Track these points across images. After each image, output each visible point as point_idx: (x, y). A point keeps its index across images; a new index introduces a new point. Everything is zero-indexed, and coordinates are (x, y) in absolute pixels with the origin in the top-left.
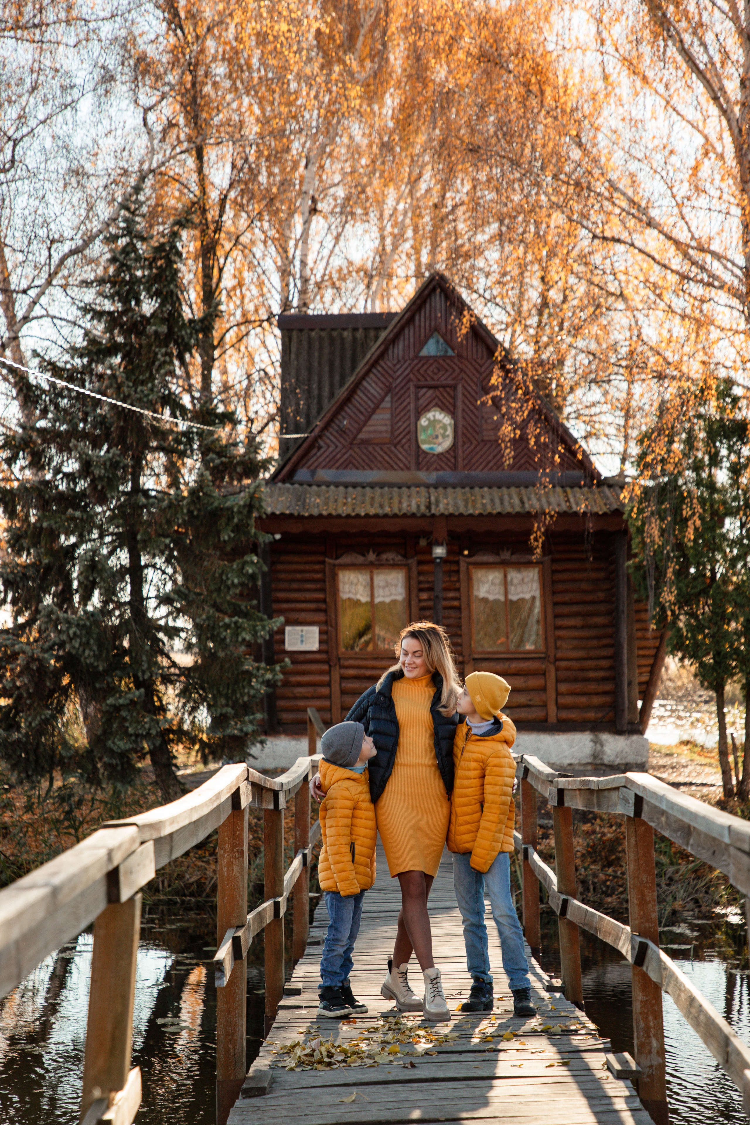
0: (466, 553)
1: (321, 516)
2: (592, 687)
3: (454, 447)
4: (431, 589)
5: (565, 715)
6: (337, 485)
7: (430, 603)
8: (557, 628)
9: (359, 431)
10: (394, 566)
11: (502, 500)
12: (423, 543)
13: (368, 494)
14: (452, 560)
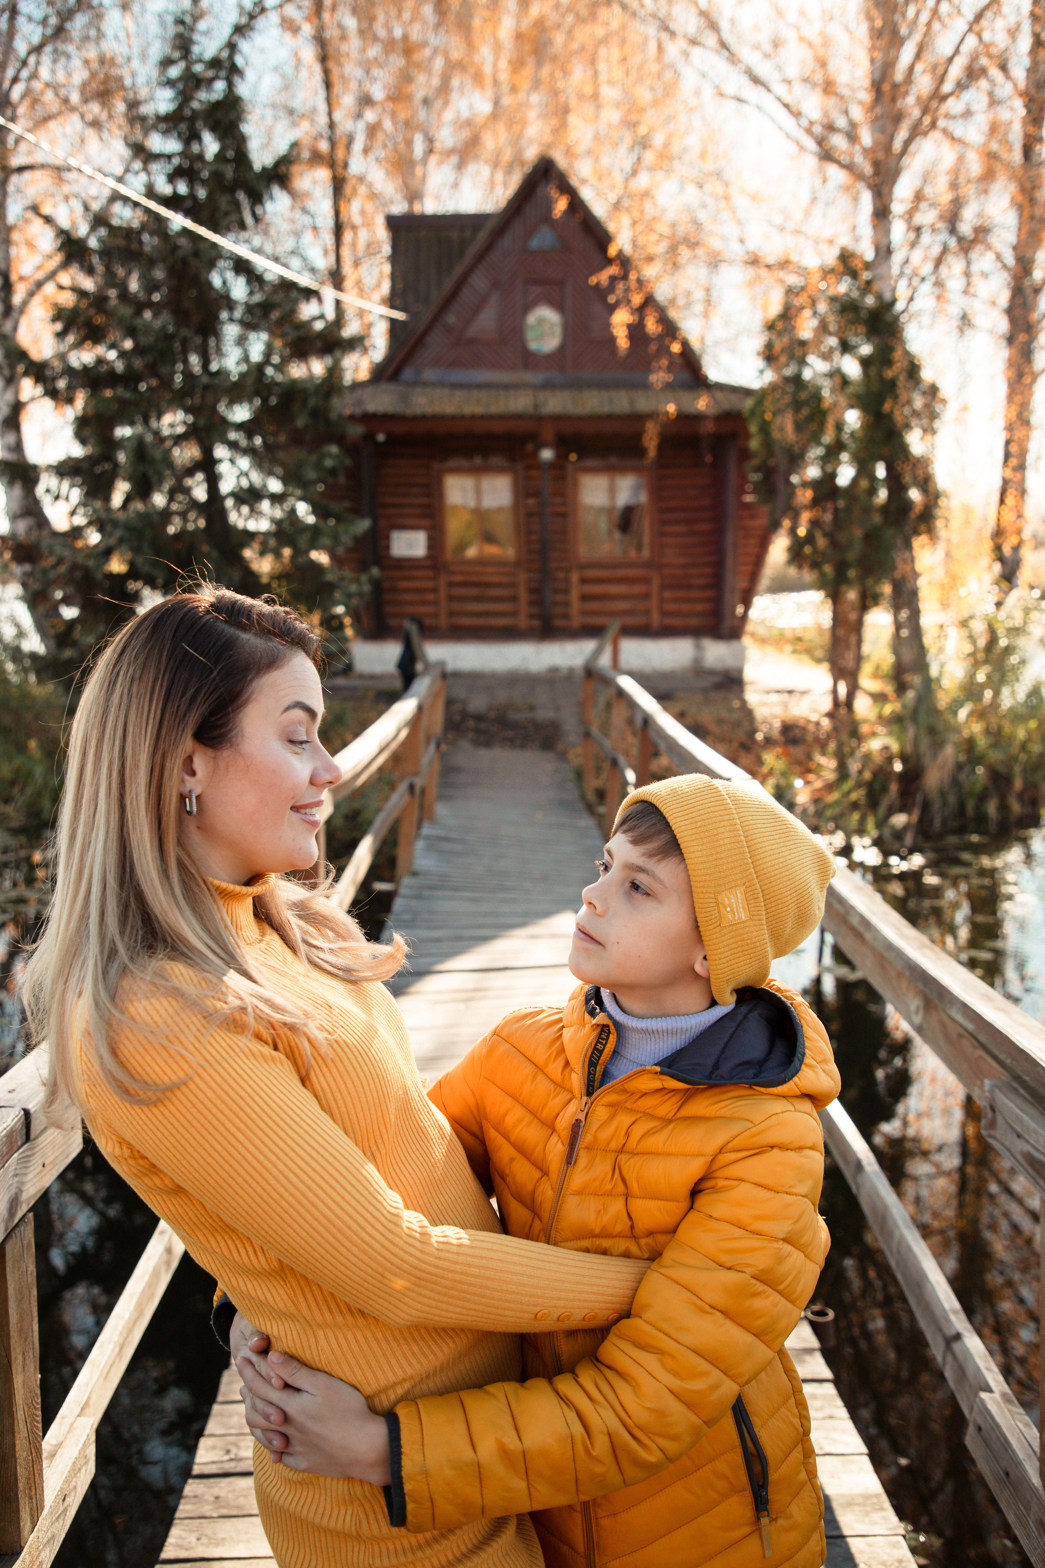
0: (573, 458)
1: (424, 417)
2: (695, 594)
4: (536, 494)
5: (669, 621)
6: (442, 384)
7: (537, 509)
8: (663, 534)
9: (466, 327)
10: (499, 470)
11: (611, 402)
12: (530, 447)
13: (475, 393)
14: (558, 466)
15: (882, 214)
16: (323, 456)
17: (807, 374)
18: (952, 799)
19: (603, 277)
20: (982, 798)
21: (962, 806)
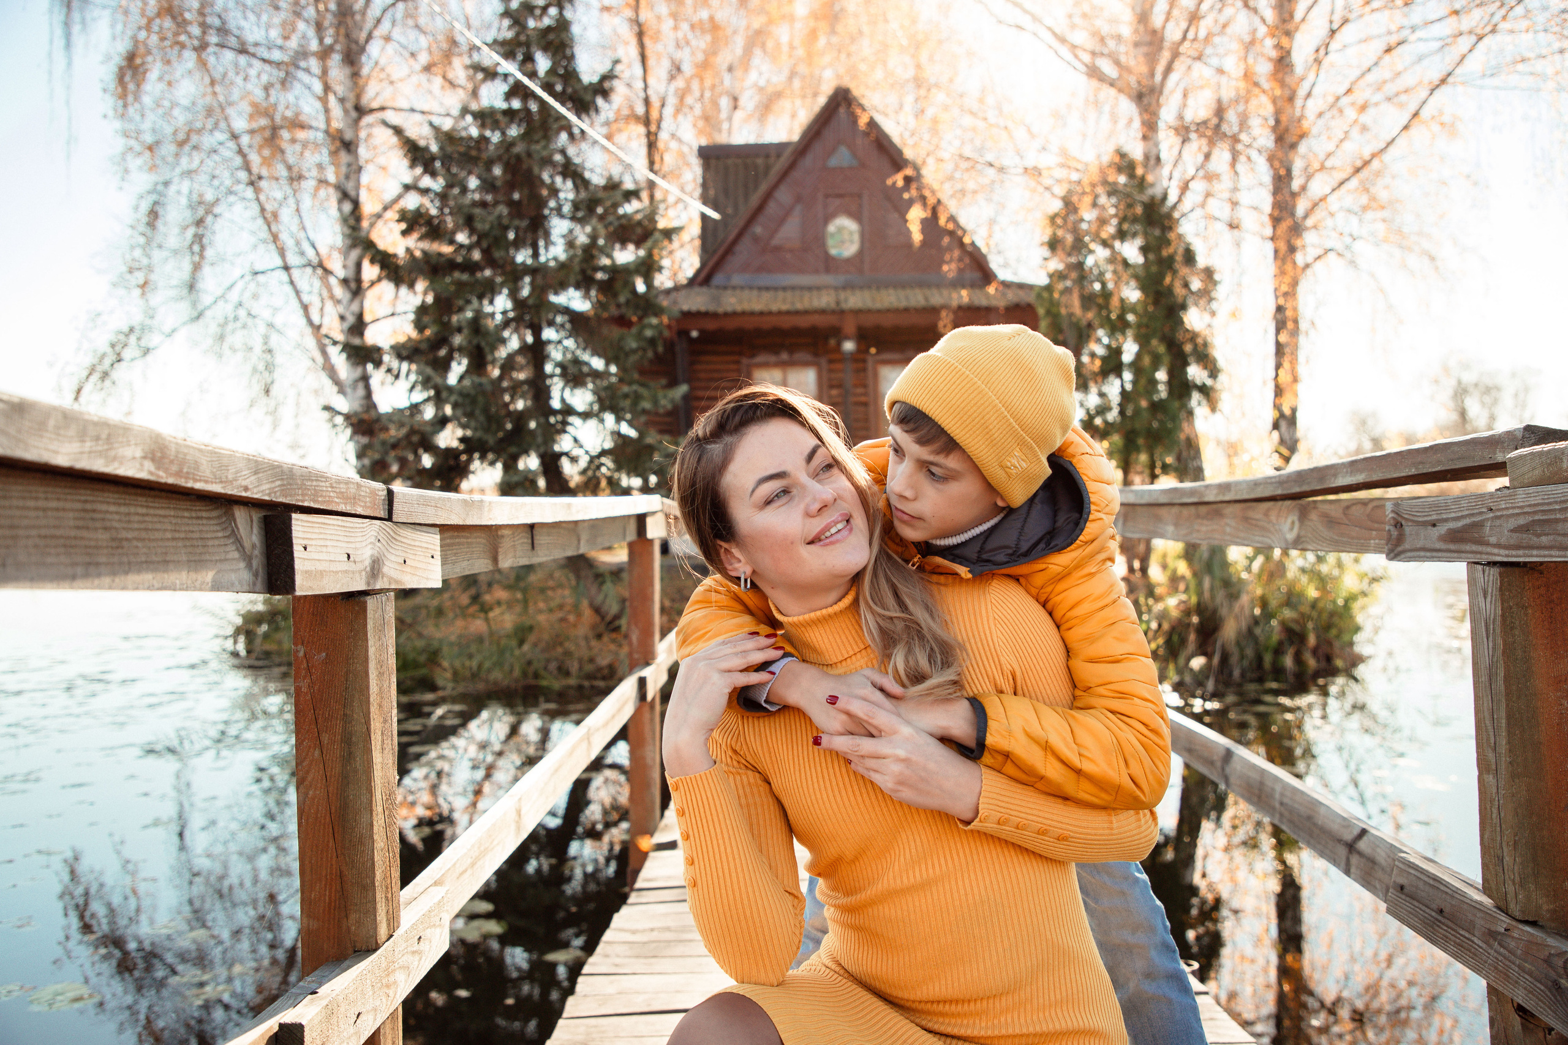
0: (873, 350)
1: (734, 314)
3: (860, 253)
4: (839, 386)
6: (751, 288)
7: (839, 400)
9: (772, 237)
10: (806, 364)
11: (907, 298)
12: (832, 342)
13: (781, 294)
14: (860, 357)
15: (1150, 127)
16: (644, 327)
17: (1090, 261)
18: (1249, 652)
19: (899, 180)
20: (1278, 651)
21: (1259, 659)
